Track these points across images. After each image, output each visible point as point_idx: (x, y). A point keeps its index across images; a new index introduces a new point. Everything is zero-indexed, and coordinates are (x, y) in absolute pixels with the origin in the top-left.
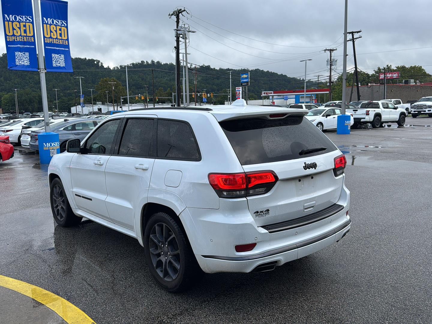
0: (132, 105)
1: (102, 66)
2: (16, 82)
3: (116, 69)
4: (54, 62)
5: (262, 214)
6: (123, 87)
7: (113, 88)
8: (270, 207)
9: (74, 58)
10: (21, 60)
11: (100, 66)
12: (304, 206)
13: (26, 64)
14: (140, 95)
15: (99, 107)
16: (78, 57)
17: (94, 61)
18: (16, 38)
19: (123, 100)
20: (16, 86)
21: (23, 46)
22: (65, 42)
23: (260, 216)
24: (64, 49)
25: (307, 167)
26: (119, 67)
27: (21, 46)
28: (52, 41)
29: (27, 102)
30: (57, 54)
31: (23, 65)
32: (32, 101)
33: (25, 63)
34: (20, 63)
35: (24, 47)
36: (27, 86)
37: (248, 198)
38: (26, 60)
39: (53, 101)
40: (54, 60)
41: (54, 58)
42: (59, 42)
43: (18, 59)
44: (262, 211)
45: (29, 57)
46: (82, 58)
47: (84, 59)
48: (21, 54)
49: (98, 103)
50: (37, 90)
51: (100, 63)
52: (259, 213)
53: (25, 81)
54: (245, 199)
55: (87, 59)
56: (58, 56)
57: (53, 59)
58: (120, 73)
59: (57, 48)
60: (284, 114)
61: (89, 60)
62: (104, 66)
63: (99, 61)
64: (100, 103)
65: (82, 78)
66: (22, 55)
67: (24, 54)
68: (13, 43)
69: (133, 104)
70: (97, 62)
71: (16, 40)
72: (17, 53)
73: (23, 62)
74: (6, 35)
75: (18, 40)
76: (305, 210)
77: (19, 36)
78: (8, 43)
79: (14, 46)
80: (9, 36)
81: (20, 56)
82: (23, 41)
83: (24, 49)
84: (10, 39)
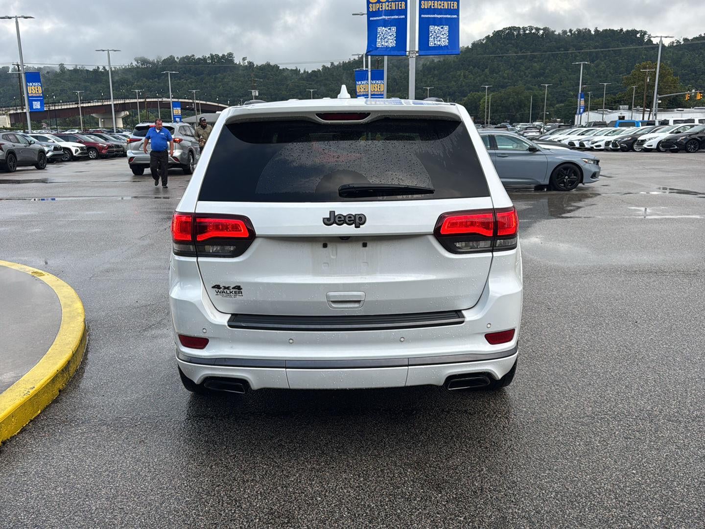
0: (683, 110)
1: (650, 41)
2: (506, 75)
3: (675, 44)
4: (432, 40)
5: (228, 292)
6: (675, 78)
7: (648, 81)
8: (243, 283)
9: (601, 30)
11: (645, 41)
12: (327, 297)
13: (391, 45)
14: (693, 91)
15: (621, 114)
16: (608, 29)
17: (637, 32)
18: (382, 5)
19: (660, 102)
20: (505, 81)
21: (389, 17)
22: (452, 5)
23: (224, 294)
24: (449, 16)
25: (333, 219)
26: (681, 41)
27: (386, 18)
28: (433, 4)
29: (515, 107)
30: (438, 26)
31: (387, 46)
32: (523, 105)
33: (390, 43)
34: (383, 44)
35: (390, 19)
36: (521, 80)
37: (201, 259)
38: (392, 38)
39: (555, 105)
40: (433, 36)
41: (433, 32)
42: (443, 6)
43: (380, 37)
44: (227, 286)
45: (396, 34)
46: (616, 29)
47: (619, 31)
48: (386, 29)
49: (621, 107)
50: (534, 87)
51: (647, 36)
52: (222, 290)
53: (519, 73)
54: (194, 259)
55: (625, 30)
56: (439, 29)
57: (431, 34)
58: (681, 52)
59: (439, 16)
60: (364, 113)
61: (628, 31)
62: (652, 41)
63: (645, 33)
64: (627, 107)
65: (586, 64)
66: (386, 31)
67: (389, 29)
68: (377, 13)
69: (685, 109)
70: (641, 35)
71: (382, 8)
72: (380, 30)
73: (387, 42)
74: (368, 3)
75: (384, 9)
76: (334, 305)
77: (385, 2)
78: (370, 14)
79: (378, 18)
80: (372, 3)
81: (384, 33)
82: (390, 9)
83: (391, 21)
84: (373, 8)
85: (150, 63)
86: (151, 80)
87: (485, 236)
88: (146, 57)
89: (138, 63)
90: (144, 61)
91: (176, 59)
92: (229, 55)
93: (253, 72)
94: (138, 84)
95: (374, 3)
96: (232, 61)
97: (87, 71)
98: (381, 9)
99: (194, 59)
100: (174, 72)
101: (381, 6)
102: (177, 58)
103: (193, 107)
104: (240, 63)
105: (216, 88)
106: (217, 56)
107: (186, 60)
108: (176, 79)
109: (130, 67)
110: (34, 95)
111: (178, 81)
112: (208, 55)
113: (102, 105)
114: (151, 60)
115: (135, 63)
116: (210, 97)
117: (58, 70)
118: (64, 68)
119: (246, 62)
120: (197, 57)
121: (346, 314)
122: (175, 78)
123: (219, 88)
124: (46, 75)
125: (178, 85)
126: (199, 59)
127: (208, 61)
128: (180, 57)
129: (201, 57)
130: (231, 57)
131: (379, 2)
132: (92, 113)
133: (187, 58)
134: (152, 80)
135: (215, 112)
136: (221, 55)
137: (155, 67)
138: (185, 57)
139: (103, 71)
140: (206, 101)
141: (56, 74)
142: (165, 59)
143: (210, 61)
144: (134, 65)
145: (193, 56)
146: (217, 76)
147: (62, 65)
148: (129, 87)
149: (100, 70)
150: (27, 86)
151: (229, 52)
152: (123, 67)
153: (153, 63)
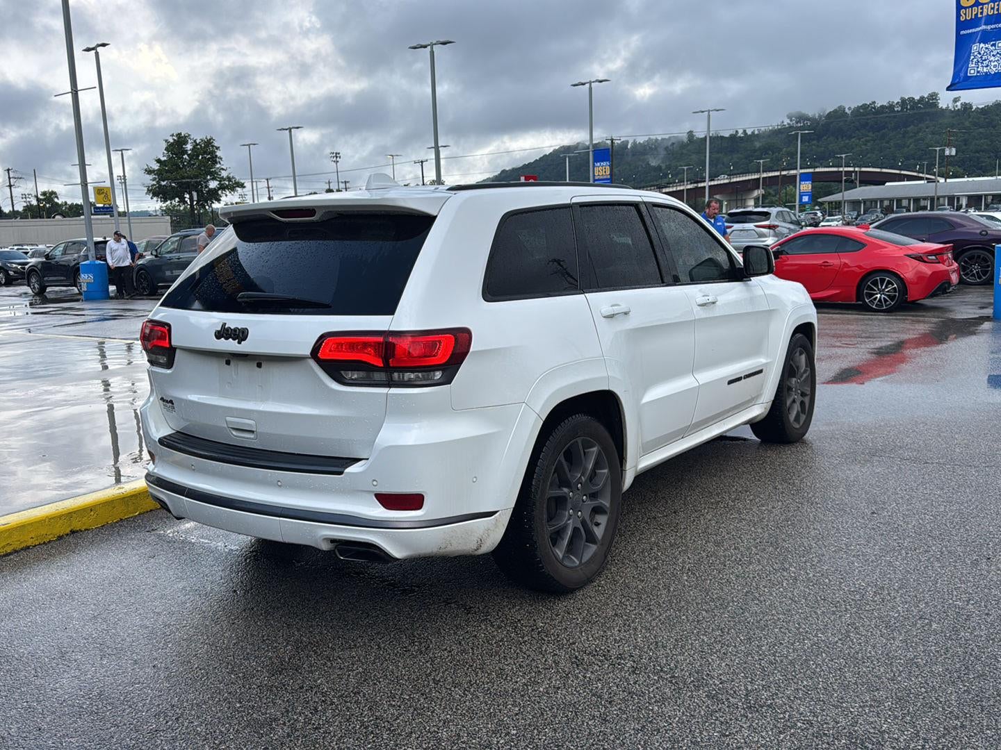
5: (168, 405)
8: (176, 398)
10: (982, 63)
12: (227, 422)
13: (994, 69)
18: (982, 9)
21: (993, 26)
25: (224, 333)
27: (989, 27)
31: (986, 73)
33: (992, 67)
34: (979, 69)
35: (996, 28)
38: (996, 59)
43: (975, 60)
48: (987, 46)
52: (165, 402)
66: (986, 48)
67: (992, 46)
68: (975, 22)
71: (982, 13)
72: (975, 48)
73: (987, 66)
74: (959, 7)
75: (985, 14)
76: (234, 433)
77: (987, 3)
78: (960, 25)
79: (973, 30)
80: (965, 8)
81: (982, 52)
82: (996, 12)
83: (996, 32)
84: (967, 15)
85: (809, 120)
86: (807, 144)
87: (373, 365)
88: (803, 112)
89: (791, 121)
90: (801, 118)
91: (847, 110)
92: (932, 96)
93: (969, 118)
94: (789, 149)
95: (969, 7)
96: (935, 105)
97: (722, 137)
98: (979, 16)
99: (874, 108)
100: (807, 132)
101: (980, 11)
102: (849, 108)
103: (853, 178)
104: (948, 107)
105: (904, 148)
106: (911, 99)
107: (862, 111)
108: (844, 138)
109: (779, 127)
110: (601, 177)
111: (847, 141)
112: (897, 100)
113: (730, 183)
114: (810, 115)
115: (787, 121)
116: (892, 161)
117: (685, 140)
118: (693, 136)
119: (959, 104)
120: (878, 105)
121: (247, 446)
122: (842, 138)
123: (908, 147)
124: (670, 148)
125: (845, 147)
126: (882, 107)
127: (896, 109)
128: (853, 107)
129: (885, 104)
130: (933, 99)
131: (977, 4)
132: (715, 194)
133: (864, 107)
134: (808, 142)
135: (884, 184)
136: (917, 98)
137: (815, 124)
138: (861, 106)
139: (742, 135)
140: (881, 168)
141: (682, 145)
142: (830, 112)
143: (900, 109)
144: (785, 123)
145: (874, 102)
146: (908, 129)
147: (690, 133)
148: (774, 155)
149: (739, 135)
150: (594, 166)
151: (930, 92)
152: (770, 128)
153: (812, 120)
